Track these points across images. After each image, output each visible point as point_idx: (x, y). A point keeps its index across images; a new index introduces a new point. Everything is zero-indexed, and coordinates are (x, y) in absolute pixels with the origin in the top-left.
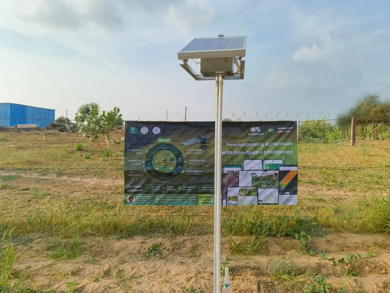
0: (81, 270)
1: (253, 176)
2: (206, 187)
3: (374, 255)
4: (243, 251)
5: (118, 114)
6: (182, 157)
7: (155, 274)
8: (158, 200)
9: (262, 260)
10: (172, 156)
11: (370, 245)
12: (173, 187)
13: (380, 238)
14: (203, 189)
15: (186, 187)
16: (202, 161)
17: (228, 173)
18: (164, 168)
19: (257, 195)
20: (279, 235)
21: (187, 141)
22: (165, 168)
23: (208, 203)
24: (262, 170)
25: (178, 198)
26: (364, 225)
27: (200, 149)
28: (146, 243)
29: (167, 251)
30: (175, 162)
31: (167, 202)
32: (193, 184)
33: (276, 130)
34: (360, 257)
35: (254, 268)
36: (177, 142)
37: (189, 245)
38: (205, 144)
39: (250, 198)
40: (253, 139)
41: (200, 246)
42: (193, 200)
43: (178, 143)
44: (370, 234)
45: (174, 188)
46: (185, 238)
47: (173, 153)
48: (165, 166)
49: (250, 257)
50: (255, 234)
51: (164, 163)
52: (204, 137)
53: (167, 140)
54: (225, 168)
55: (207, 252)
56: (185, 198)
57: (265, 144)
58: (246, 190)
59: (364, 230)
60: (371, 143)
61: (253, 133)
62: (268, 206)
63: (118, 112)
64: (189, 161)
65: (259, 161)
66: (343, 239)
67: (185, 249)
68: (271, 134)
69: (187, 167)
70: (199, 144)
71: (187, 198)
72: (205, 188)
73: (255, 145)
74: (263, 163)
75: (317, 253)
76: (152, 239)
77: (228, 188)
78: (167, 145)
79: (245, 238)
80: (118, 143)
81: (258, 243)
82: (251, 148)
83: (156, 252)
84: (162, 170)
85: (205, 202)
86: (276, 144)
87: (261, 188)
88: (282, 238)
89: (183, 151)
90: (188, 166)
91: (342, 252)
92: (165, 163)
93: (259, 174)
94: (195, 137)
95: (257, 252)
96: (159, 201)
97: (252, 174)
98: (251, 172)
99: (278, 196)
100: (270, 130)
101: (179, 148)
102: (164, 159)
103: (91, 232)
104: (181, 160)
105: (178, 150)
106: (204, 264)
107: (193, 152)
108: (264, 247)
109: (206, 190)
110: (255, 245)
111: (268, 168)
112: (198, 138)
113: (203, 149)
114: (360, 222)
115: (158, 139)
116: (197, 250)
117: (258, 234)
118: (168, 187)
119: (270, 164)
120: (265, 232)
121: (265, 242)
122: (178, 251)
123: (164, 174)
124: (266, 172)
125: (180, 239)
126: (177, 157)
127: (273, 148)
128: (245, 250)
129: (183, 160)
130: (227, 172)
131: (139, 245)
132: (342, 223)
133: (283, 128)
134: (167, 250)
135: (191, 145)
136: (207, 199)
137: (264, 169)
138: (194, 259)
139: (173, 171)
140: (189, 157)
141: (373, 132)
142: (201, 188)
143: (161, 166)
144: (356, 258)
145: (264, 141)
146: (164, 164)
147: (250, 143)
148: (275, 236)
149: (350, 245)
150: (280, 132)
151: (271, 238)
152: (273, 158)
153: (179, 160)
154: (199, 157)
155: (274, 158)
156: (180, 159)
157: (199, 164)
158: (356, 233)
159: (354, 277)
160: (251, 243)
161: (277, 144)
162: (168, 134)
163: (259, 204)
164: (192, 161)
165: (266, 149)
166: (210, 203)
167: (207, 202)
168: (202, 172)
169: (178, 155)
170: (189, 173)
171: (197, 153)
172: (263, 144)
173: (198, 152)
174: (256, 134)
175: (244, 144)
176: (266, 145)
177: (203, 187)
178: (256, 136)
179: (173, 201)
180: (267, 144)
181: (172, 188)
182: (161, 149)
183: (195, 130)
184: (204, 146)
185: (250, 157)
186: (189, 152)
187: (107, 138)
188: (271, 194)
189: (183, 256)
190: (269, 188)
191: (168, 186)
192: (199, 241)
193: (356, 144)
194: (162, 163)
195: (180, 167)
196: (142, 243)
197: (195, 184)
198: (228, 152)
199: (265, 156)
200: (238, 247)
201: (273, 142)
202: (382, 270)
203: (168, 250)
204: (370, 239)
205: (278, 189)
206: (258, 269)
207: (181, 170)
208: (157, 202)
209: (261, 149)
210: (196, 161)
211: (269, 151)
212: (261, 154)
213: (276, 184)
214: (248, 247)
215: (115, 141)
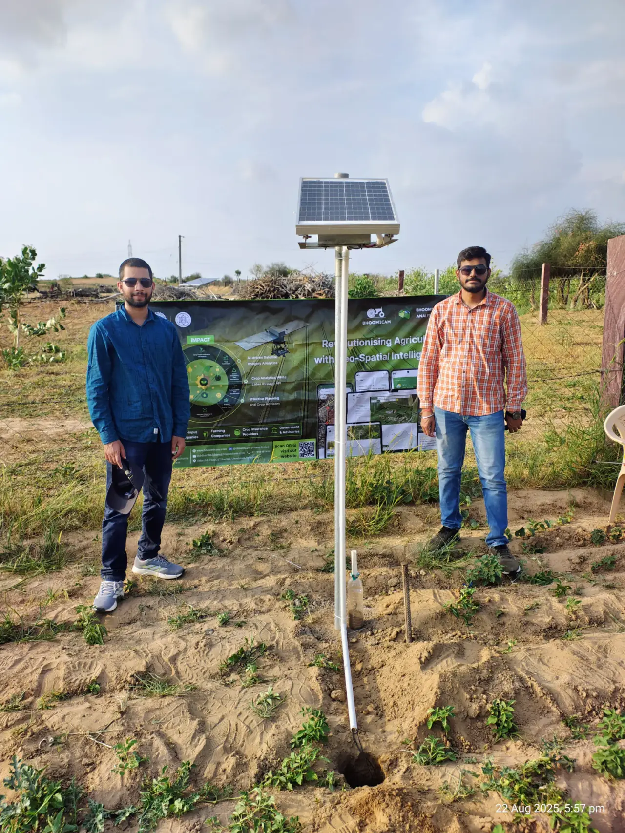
0: (81, 588)
1: (373, 401)
2: (287, 428)
3: (569, 520)
4: (361, 532)
5: (33, 262)
6: (238, 372)
7: (219, 580)
8: (194, 456)
9: (395, 543)
10: (217, 370)
11: (564, 505)
12: (224, 431)
13: (579, 495)
14: (282, 430)
15: (249, 430)
16: (278, 377)
17: (327, 399)
18: (205, 395)
19: (381, 436)
20: (418, 502)
21: (246, 339)
22: (207, 395)
23: (290, 456)
24: (389, 391)
25: (235, 451)
26: (555, 475)
27: (272, 354)
28: (187, 535)
29: (229, 544)
30: (225, 382)
31: (214, 460)
32: (262, 424)
33: (413, 313)
34: (548, 525)
35: (384, 556)
36: (227, 341)
37: (265, 531)
38: (282, 346)
39: (368, 442)
40: (371, 331)
41: (286, 531)
42: (263, 452)
43: (228, 344)
44: (565, 489)
45: (227, 433)
46: (258, 520)
47: (221, 364)
48: (207, 392)
49: (374, 540)
50: (381, 503)
51: (202, 384)
52: (279, 330)
53: (206, 340)
54: (322, 390)
55: (300, 540)
56: (248, 450)
57: (393, 342)
58: (361, 427)
59: (554, 484)
60: (578, 316)
61: (371, 320)
62: (400, 454)
63: (34, 259)
64: (253, 378)
65: (383, 374)
66: (523, 500)
67: (260, 538)
68: (404, 321)
69: (249, 391)
70: (271, 347)
71: (253, 450)
72: (285, 430)
73: (376, 343)
74: (390, 378)
75: (481, 525)
76: (195, 527)
77: (328, 427)
78: (207, 348)
79: (365, 510)
80: (42, 334)
81: (386, 517)
82: (368, 350)
83: (209, 548)
84: (201, 399)
85: (287, 454)
86: (413, 340)
87: (387, 423)
88: (424, 507)
89: (238, 362)
90: (251, 389)
91: (521, 521)
92: (206, 384)
93: (384, 397)
94: (262, 331)
95: (385, 531)
96: (197, 459)
97: (371, 398)
98: (369, 395)
99: (416, 435)
100: (402, 314)
101: (231, 353)
102: (202, 377)
103: (77, 523)
104: (237, 377)
105: (229, 357)
106: (300, 557)
107: (259, 361)
108: (396, 523)
109: (286, 432)
110: (380, 520)
111: (399, 386)
112: (268, 334)
113: (279, 355)
114: (550, 470)
115: (188, 337)
116: (282, 537)
117: (386, 502)
118: (214, 432)
119: (402, 378)
120: (396, 498)
121: (396, 515)
122: (248, 543)
123: (205, 407)
124: (395, 394)
125: (247, 523)
126: (229, 373)
127: (407, 348)
128: (364, 530)
129: (240, 378)
130: (326, 397)
131: (175, 538)
132: (522, 474)
133: (425, 310)
134: (229, 542)
135: (255, 348)
136: (290, 448)
137: (393, 388)
138: (282, 551)
139: (223, 400)
140: (252, 371)
141: (583, 292)
142: (279, 430)
143: (198, 392)
144: (542, 526)
145: (391, 335)
146: (203, 387)
147: (367, 339)
148: (412, 503)
149: (535, 508)
150: (421, 316)
151: (406, 508)
152: (409, 367)
153: (232, 378)
154: (272, 371)
155: (411, 367)
156: (234, 376)
157: (272, 384)
158: (544, 488)
159: (538, 555)
160: (373, 518)
161: (415, 340)
162: (206, 327)
163: (383, 452)
164: (258, 379)
165: (396, 349)
166: (295, 456)
167: (290, 454)
168: (278, 399)
169: (231, 367)
170: (253, 402)
171: (268, 363)
172: (390, 340)
173: (270, 360)
174: (377, 322)
175: (355, 341)
176: (396, 342)
177: (281, 428)
178: (378, 326)
179: (225, 457)
180: (397, 340)
181: (222, 433)
182: (196, 358)
183: (261, 316)
184: (281, 348)
185: (367, 368)
186: (251, 361)
187: (11, 322)
188: (405, 434)
189: (260, 550)
190: (401, 422)
191: (214, 429)
192: (283, 523)
193: (549, 319)
194: (200, 386)
195: (235, 392)
196: (179, 535)
197: (266, 423)
198: (327, 358)
199: (392, 363)
200: (353, 527)
201: (407, 337)
202: (579, 540)
203: (231, 542)
204: (564, 496)
205: (416, 424)
206: (391, 556)
207: (238, 397)
208: (194, 461)
209: (386, 350)
210: (266, 378)
211: (401, 354)
212: (387, 361)
213: (413, 415)
214: (369, 526)
215: (32, 329)
